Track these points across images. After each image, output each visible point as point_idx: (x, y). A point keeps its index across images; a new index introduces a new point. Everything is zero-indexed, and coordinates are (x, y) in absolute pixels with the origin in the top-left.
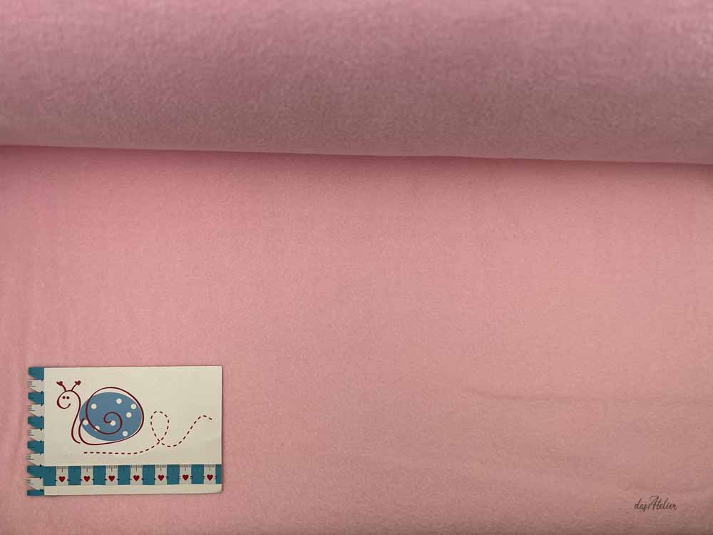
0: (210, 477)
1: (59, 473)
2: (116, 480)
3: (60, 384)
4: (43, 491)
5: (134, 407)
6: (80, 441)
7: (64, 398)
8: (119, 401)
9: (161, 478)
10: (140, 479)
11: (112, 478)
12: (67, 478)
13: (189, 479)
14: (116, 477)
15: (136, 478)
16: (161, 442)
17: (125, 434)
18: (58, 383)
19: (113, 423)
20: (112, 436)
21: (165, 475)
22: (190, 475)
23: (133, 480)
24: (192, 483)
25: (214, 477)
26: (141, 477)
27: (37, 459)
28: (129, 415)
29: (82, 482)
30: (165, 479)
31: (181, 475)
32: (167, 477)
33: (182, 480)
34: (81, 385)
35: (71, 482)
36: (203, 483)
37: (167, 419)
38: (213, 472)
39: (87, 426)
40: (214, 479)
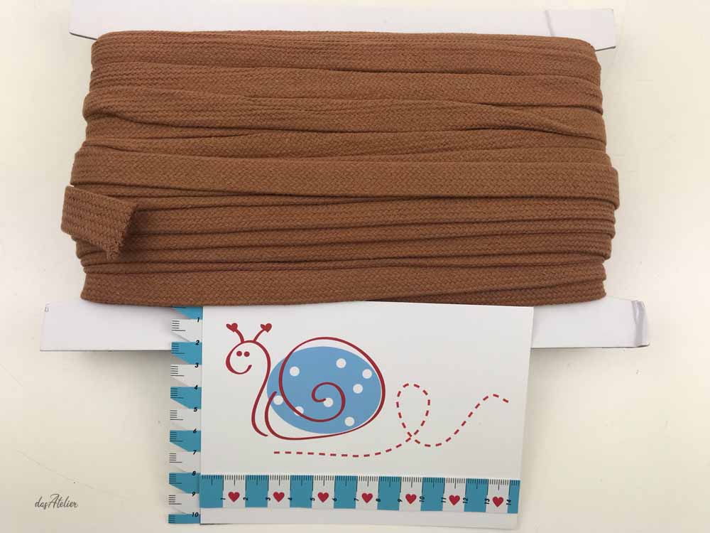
0: (498, 501)
1: (229, 487)
2: (330, 501)
3: (233, 327)
4: (197, 515)
5: (367, 374)
6: (266, 431)
7: (239, 354)
8: (341, 363)
9: (411, 498)
10: (373, 502)
11: (323, 497)
12: (243, 495)
13: (461, 504)
14: (332, 495)
15: (367, 498)
16: (414, 438)
17: (349, 421)
18: (228, 326)
19: (329, 403)
20: (326, 424)
21: (419, 494)
22: (462, 496)
23: (360, 501)
24: (466, 510)
25: (505, 502)
26: (375, 496)
27: (188, 462)
28: (358, 389)
29: (269, 502)
30: (417, 502)
31: (447, 495)
32: (422, 498)
33: (448, 503)
34: (270, 332)
35: (249, 502)
36: (484, 510)
37: (427, 397)
38: (504, 493)
39: (282, 404)
40: (504, 505)
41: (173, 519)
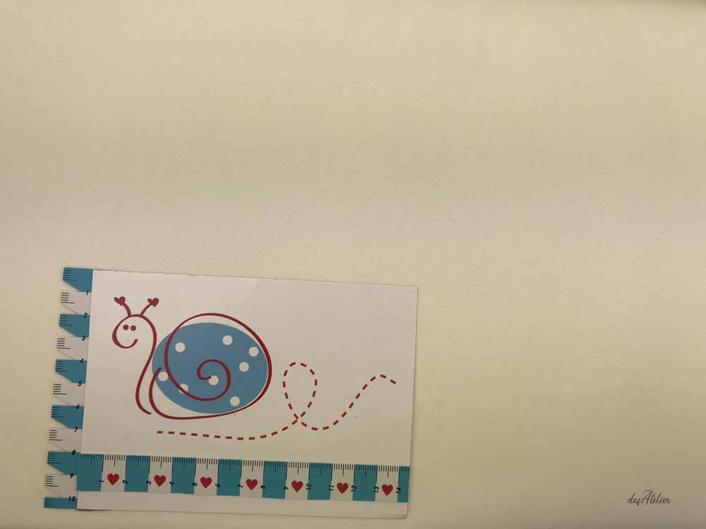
0: (387, 489)
1: (108, 468)
2: (213, 486)
3: (121, 301)
5: (254, 352)
7: (126, 327)
8: (227, 340)
9: (297, 486)
10: (258, 489)
11: (206, 482)
12: (122, 477)
13: (349, 492)
14: (215, 481)
15: (252, 484)
16: (301, 420)
17: (235, 401)
18: (116, 299)
19: (214, 381)
20: (211, 404)
21: (305, 481)
22: (350, 483)
23: (245, 489)
24: (354, 500)
25: (395, 490)
26: (260, 483)
27: (69, 441)
28: (244, 367)
29: (150, 487)
30: (304, 490)
31: (334, 483)
32: (309, 486)
33: (335, 492)
35: (130, 486)
36: (374, 500)
37: (314, 377)
38: (393, 480)
39: (167, 381)
40: (394, 494)
41: (49, 503)
